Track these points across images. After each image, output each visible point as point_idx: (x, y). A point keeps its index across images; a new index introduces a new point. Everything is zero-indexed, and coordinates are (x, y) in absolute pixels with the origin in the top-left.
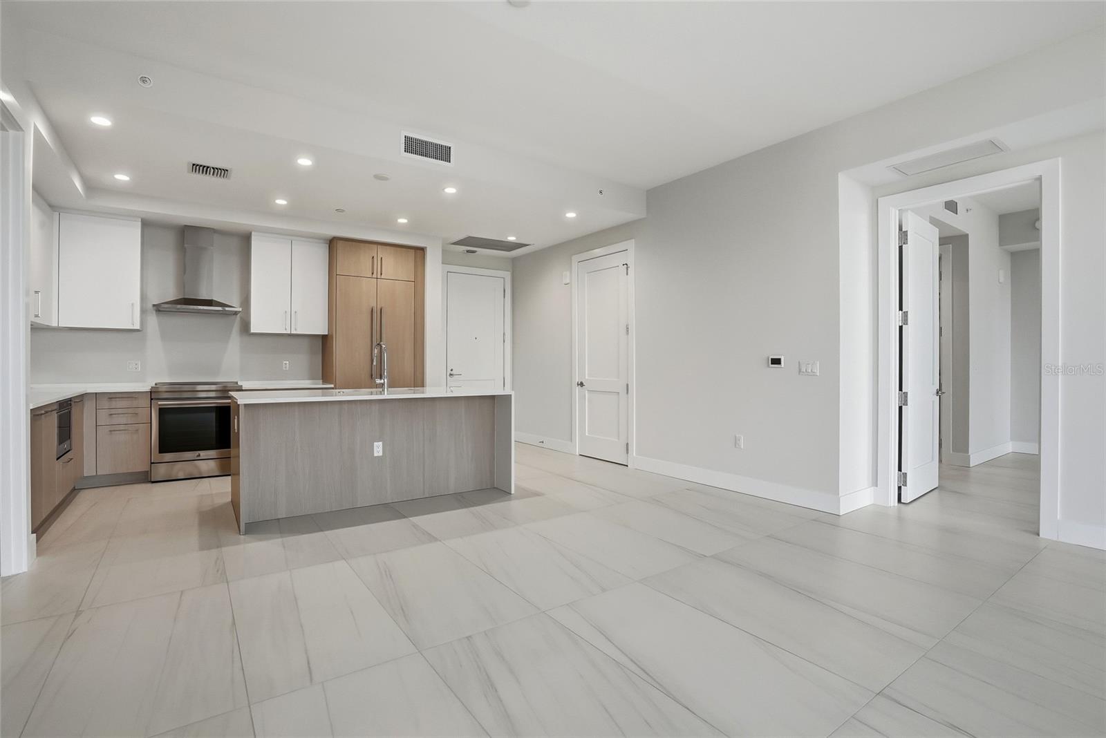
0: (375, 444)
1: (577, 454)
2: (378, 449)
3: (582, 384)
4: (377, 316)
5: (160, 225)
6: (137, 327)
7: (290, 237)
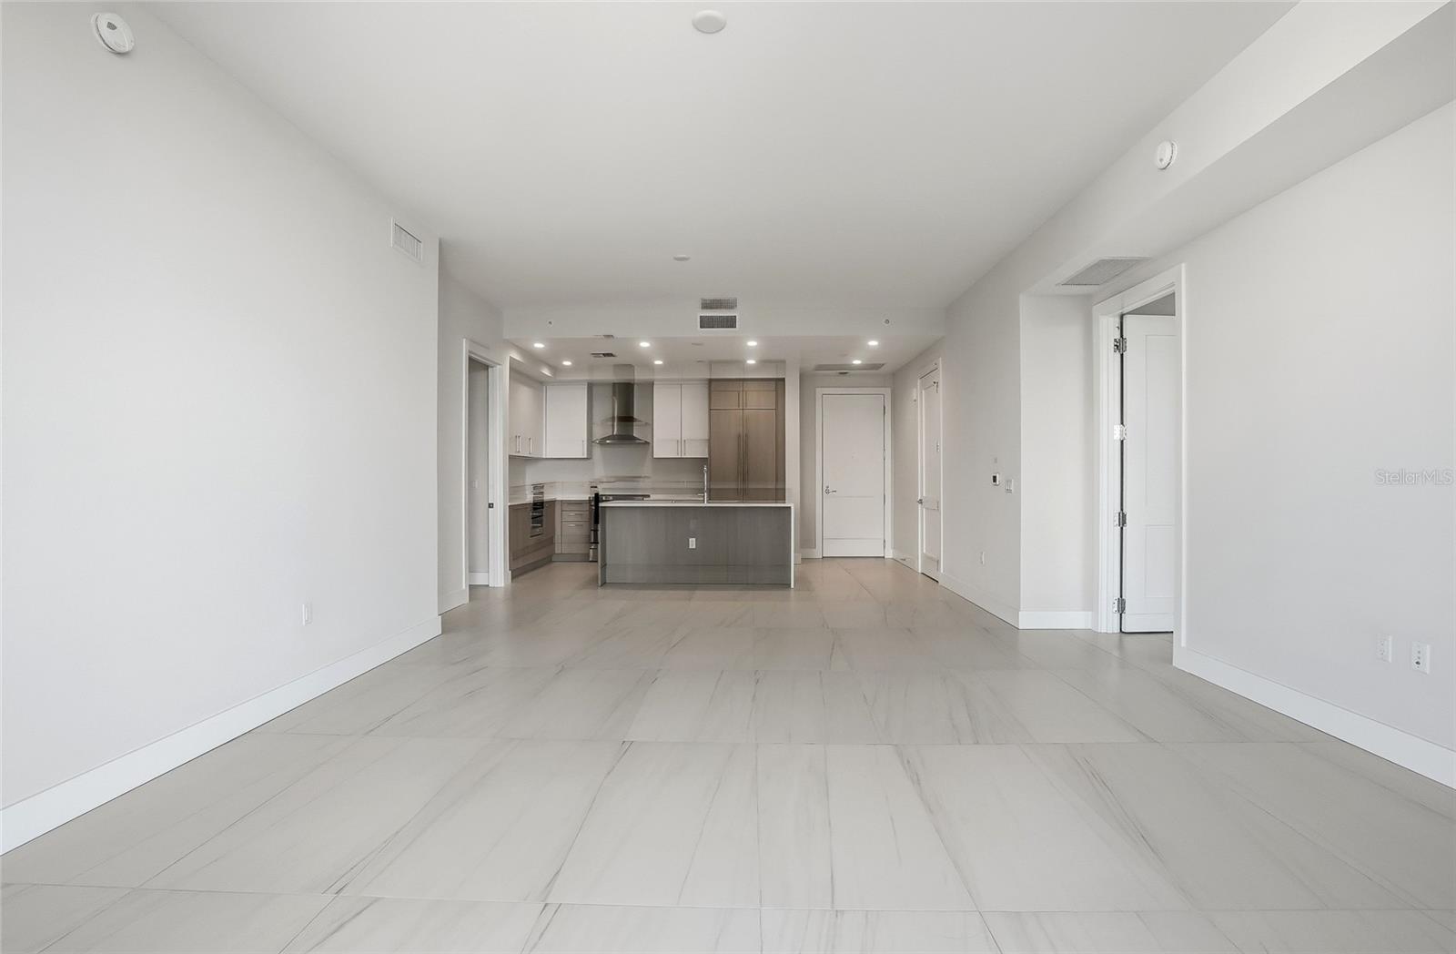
1: (919, 572)
2: (692, 543)
3: (921, 502)
4: (743, 442)
5: (602, 384)
6: (585, 456)
7: (681, 383)
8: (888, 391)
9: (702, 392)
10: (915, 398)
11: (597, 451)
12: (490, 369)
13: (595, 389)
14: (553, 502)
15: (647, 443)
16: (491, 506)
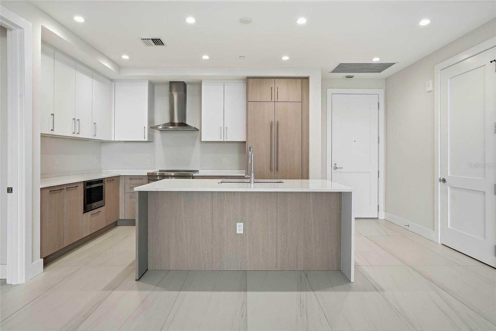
0: (238, 224)
1: (439, 243)
2: (240, 228)
3: (444, 181)
4: (275, 128)
5: (161, 83)
6: (146, 140)
7: (224, 81)
8: (382, 92)
9: (240, 88)
10: (430, 88)
11: (158, 135)
12: (8, 33)
13: (156, 88)
14: (115, 179)
15: (196, 130)
16: (10, 190)
